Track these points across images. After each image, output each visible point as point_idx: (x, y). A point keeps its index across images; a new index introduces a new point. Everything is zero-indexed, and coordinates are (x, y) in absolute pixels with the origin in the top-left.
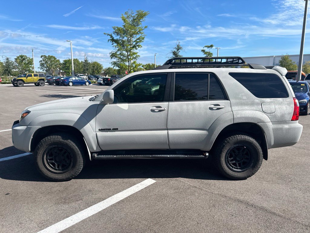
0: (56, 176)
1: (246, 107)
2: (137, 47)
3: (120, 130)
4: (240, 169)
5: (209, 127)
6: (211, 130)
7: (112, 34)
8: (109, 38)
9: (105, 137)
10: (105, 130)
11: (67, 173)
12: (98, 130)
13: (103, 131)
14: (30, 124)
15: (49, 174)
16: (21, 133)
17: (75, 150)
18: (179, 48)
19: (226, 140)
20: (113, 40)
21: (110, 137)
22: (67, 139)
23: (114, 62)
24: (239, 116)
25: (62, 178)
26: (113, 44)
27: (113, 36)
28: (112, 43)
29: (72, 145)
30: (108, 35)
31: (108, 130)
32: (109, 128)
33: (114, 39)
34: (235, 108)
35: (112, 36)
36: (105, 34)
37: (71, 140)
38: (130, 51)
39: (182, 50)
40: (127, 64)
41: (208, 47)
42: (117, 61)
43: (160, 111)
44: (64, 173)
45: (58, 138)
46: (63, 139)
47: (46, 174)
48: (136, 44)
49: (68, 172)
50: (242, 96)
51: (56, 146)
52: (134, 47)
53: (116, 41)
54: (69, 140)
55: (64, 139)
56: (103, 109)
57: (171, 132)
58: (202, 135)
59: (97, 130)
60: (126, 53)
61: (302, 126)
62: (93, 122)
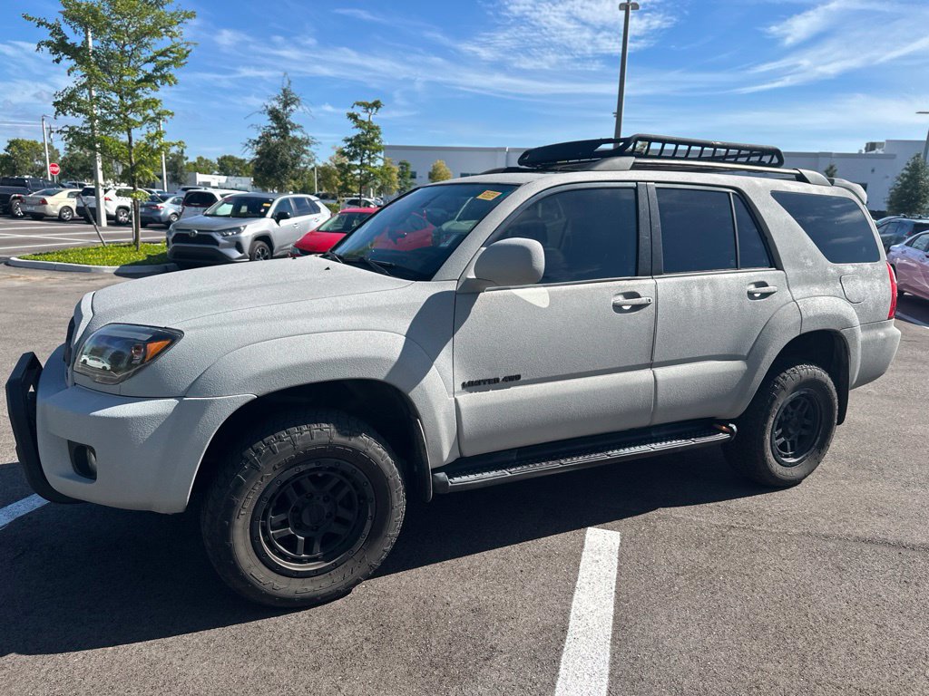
0: (310, 588)
1: (816, 289)
2: (159, 82)
3: (526, 379)
4: (793, 456)
5: (748, 351)
6: (752, 358)
7: (62, 23)
8: (45, 34)
9: (482, 410)
10: (482, 386)
11: (348, 563)
12: (461, 388)
13: (474, 387)
14: (193, 388)
15: (281, 587)
16: (150, 430)
17: (387, 469)
18: (288, 100)
19: (778, 383)
20: (61, 47)
21: (499, 407)
22: (357, 434)
23: (72, 128)
24: (811, 313)
25: (330, 589)
26: (58, 61)
27: (67, 29)
28: (56, 57)
29: (374, 453)
30: (40, 24)
31: (491, 383)
32: (492, 377)
33: (68, 42)
34: (798, 292)
35: (60, 29)
36: (30, 19)
37: (369, 435)
38: (132, 93)
39: (300, 108)
40: (124, 138)
41: (367, 106)
42: (86, 125)
43: (636, 308)
44: (336, 566)
45: (323, 433)
46: (341, 432)
47: (268, 588)
48: (156, 70)
49: (352, 561)
50: (805, 258)
51: (314, 466)
52: (148, 79)
53: (78, 53)
54: (364, 437)
55: (345, 435)
56: (474, 309)
57: (662, 372)
58: (732, 373)
59: (458, 387)
60: (117, 99)
61: (900, 333)
62: (444, 358)
